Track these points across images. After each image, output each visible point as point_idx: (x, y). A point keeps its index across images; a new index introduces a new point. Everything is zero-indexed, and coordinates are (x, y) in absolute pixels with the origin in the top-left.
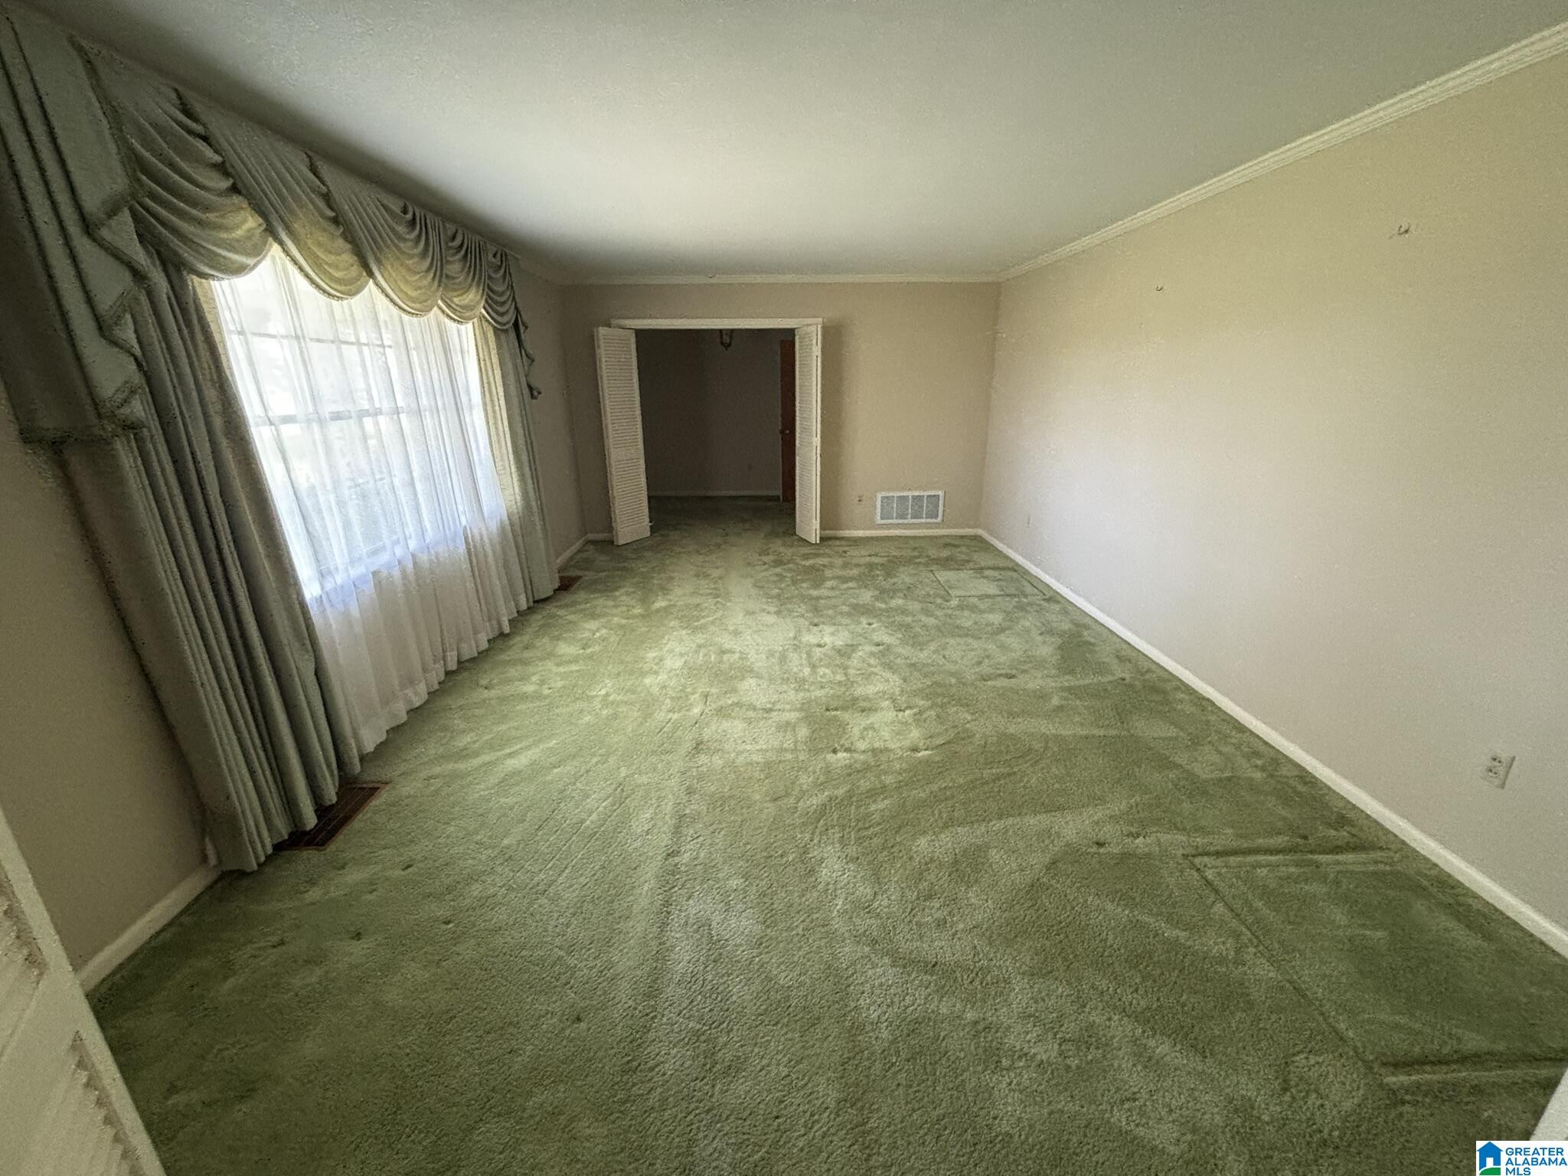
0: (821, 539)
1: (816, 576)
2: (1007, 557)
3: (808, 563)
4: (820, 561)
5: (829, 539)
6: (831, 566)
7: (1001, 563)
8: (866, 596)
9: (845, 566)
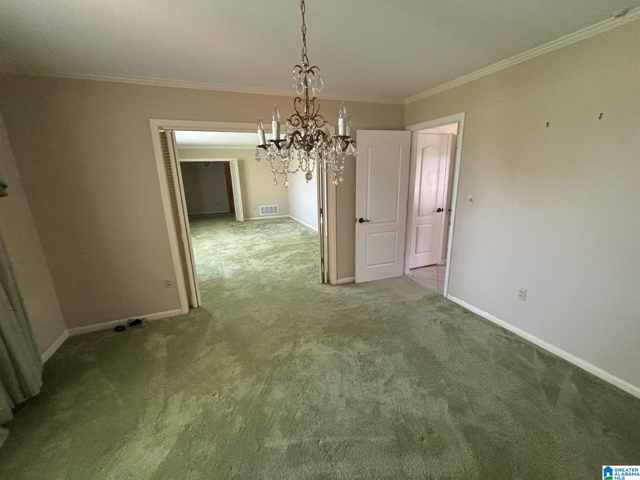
0: (244, 221)
1: (244, 228)
2: (295, 220)
3: (241, 226)
4: (245, 225)
5: (247, 220)
6: (248, 226)
7: (293, 221)
8: (258, 230)
9: (252, 225)
